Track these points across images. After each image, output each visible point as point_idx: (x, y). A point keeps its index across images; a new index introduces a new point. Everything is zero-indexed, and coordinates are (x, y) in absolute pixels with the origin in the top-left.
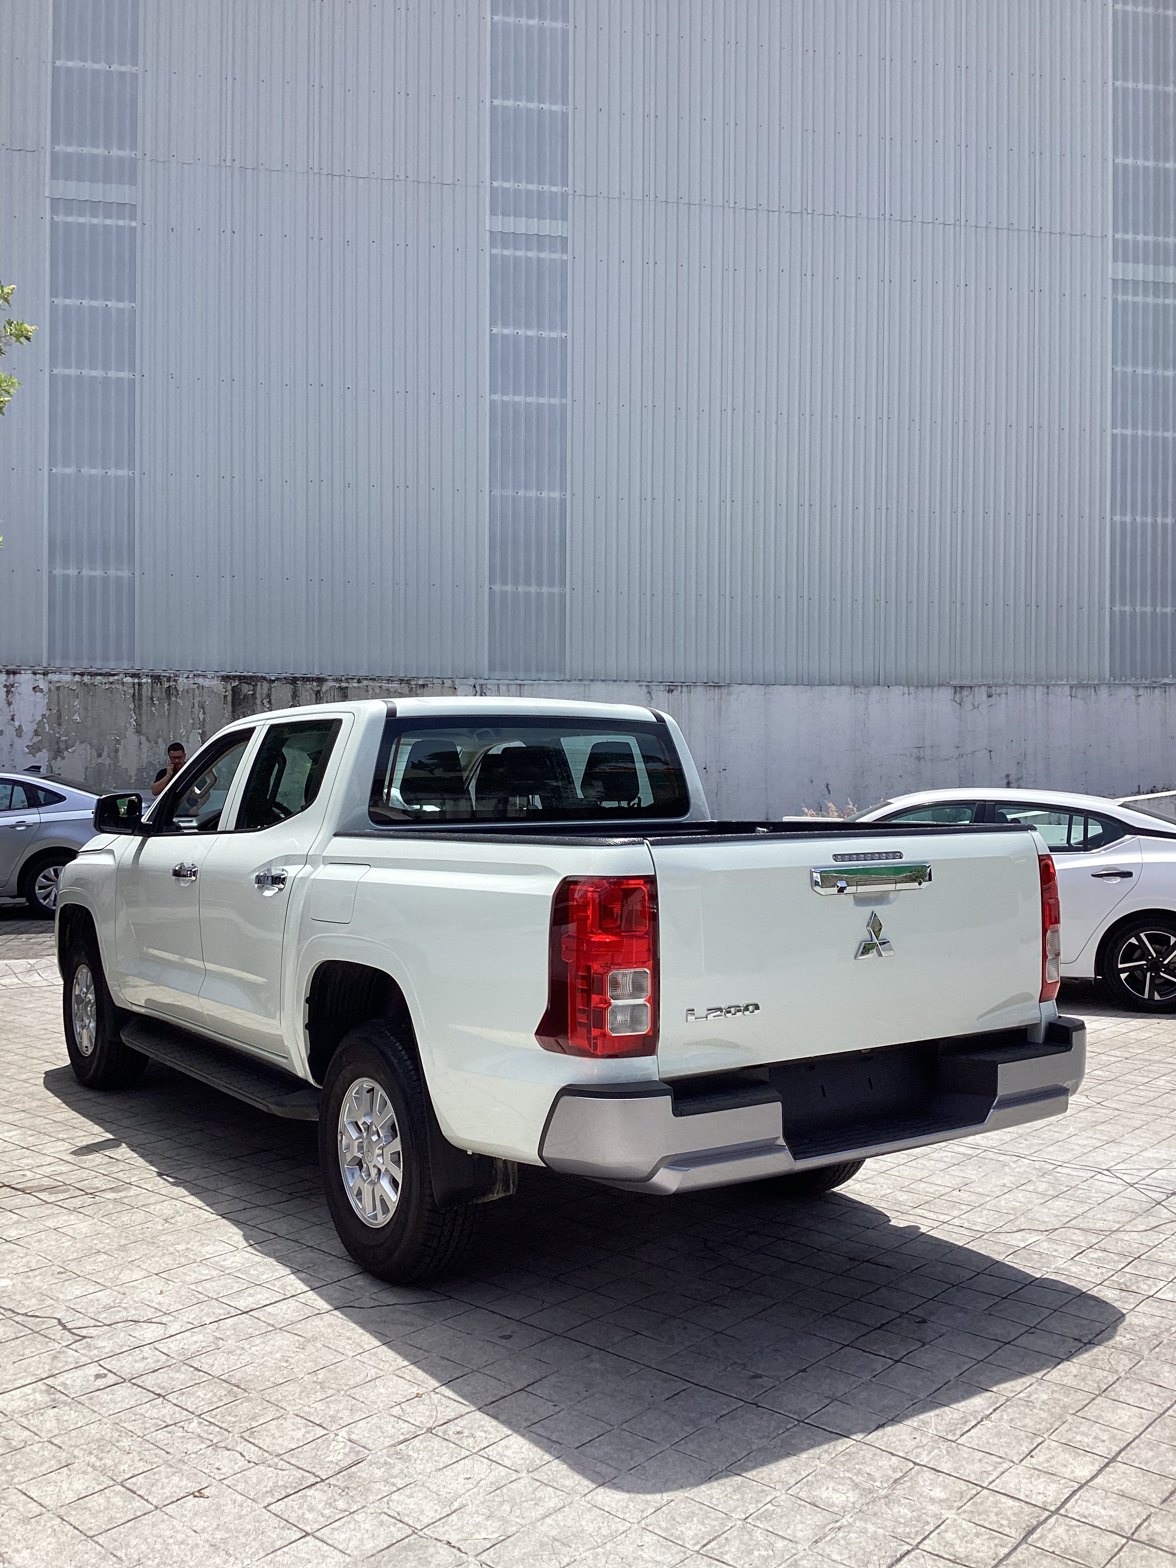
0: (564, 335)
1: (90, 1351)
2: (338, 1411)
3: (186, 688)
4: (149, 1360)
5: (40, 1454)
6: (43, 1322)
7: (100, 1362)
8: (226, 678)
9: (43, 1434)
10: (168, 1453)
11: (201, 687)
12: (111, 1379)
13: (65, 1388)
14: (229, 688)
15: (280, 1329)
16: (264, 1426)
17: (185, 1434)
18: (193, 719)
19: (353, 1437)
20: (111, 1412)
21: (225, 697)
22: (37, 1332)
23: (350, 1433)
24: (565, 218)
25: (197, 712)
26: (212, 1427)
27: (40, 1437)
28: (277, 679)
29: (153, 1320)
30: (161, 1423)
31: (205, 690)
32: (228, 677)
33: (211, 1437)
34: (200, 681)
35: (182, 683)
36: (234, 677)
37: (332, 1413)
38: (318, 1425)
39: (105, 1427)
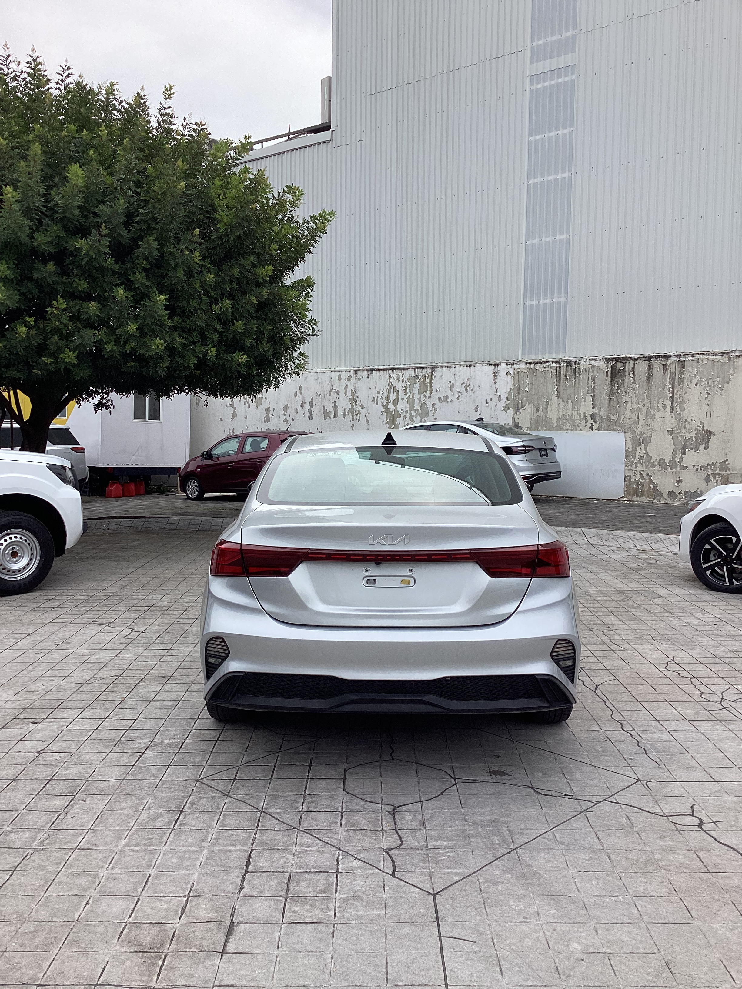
3: (585, 367)
11: (593, 367)
18: (588, 387)
21: (607, 372)
25: (590, 383)
28: (639, 358)
31: (596, 368)
32: (609, 359)
34: (593, 362)
35: (583, 365)
36: (613, 359)
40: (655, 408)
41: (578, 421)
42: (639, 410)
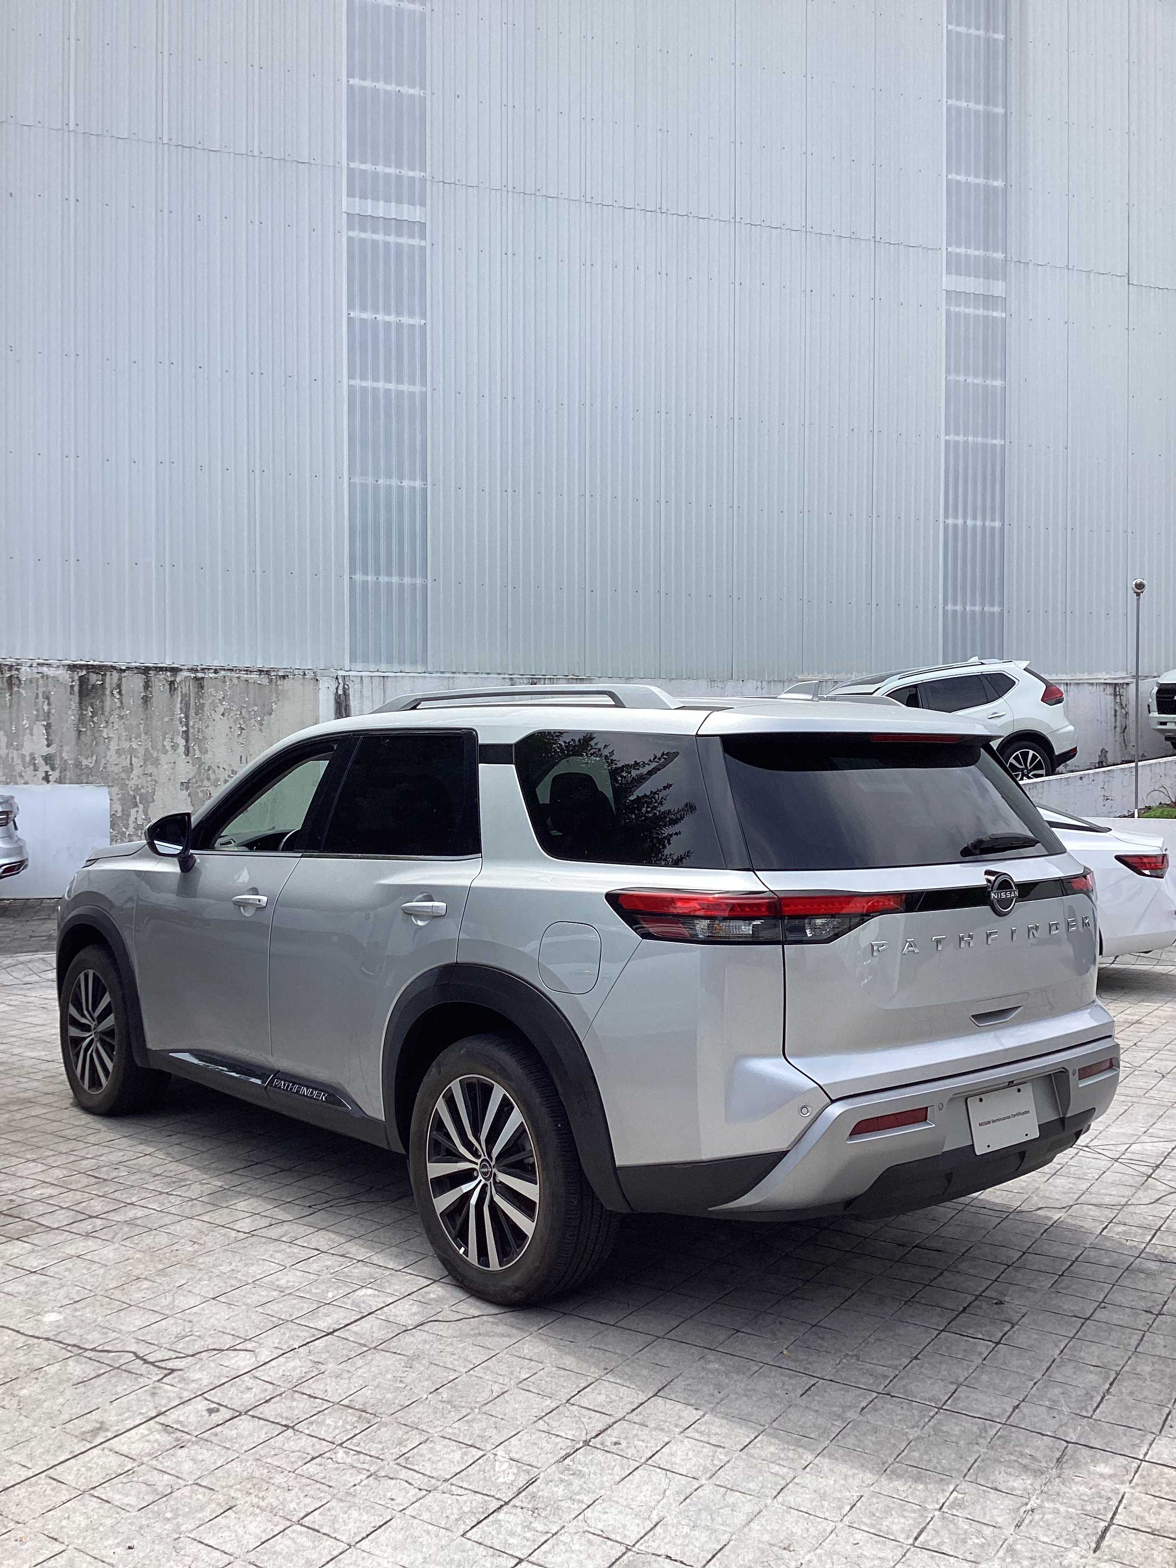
0: (423, 322)
1: (188, 1384)
2: (484, 1430)
3: (29, 677)
4: (254, 1390)
5: (195, 1498)
6: (120, 1357)
7: (205, 1395)
8: (72, 668)
9: (185, 1476)
10: (330, 1487)
11: (45, 677)
12: (225, 1414)
13: (182, 1426)
14: (76, 678)
15: (375, 1348)
16: (415, 1450)
17: (336, 1465)
18: (37, 710)
19: (513, 1455)
20: (246, 1448)
21: (72, 687)
22: (118, 1368)
23: (508, 1452)
24: (423, 204)
25: (40, 703)
26: (362, 1455)
27: (185, 1480)
28: (128, 668)
29: (237, 1347)
30: (306, 1455)
31: (50, 680)
32: (74, 665)
33: (366, 1466)
34: (45, 669)
35: (25, 672)
36: (81, 667)
37: (477, 1432)
38: (471, 1446)
39: (248, 1464)
40: (159, 747)
41: (19, 768)
42: (132, 752)
